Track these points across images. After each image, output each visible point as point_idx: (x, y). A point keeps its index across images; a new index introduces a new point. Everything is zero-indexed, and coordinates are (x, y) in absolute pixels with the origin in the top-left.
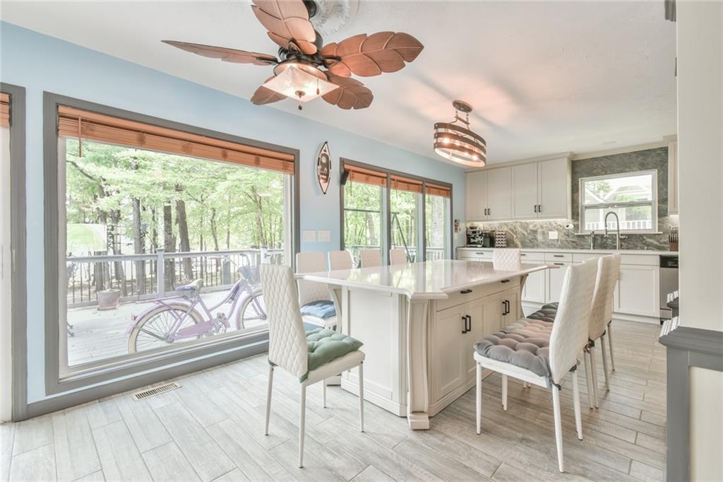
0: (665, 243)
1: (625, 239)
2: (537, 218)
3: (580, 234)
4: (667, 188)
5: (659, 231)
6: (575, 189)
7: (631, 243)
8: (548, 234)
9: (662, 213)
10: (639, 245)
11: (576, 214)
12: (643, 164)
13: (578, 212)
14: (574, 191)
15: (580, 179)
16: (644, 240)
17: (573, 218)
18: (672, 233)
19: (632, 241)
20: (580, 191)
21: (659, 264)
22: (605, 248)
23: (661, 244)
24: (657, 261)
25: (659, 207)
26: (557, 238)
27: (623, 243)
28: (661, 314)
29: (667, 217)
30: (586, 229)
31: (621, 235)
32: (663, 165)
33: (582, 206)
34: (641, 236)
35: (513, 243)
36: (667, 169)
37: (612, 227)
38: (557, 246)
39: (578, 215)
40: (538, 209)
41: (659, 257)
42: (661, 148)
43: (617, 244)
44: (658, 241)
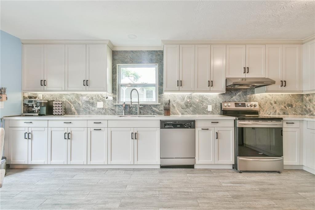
0: (162, 110)
1: (142, 108)
2: (86, 90)
3: (117, 104)
4: (163, 76)
5: (159, 103)
6: (114, 71)
7: (145, 110)
8: (96, 104)
9: (161, 92)
10: (150, 112)
11: (115, 90)
12: (152, 59)
13: (116, 88)
14: (114, 72)
15: (117, 65)
16: (152, 108)
17: (113, 93)
18: (166, 104)
19: (145, 109)
20: (117, 73)
21: (159, 126)
22: (132, 114)
23: (160, 111)
24: (158, 124)
25: (159, 87)
26: (102, 107)
27: (141, 111)
28: (161, 162)
29: (162, 94)
30: (122, 100)
31: (140, 105)
32: (161, 62)
33: (119, 84)
34: (150, 106)
35: (71, 111)
36: (163, 64)
37: (135, 100)
38: (103, 113)
39: (116, 90)
40: (86, 83)
41: (159, 121)
42: (160, 51)
43: (138, 112)
44: (159, 109)
